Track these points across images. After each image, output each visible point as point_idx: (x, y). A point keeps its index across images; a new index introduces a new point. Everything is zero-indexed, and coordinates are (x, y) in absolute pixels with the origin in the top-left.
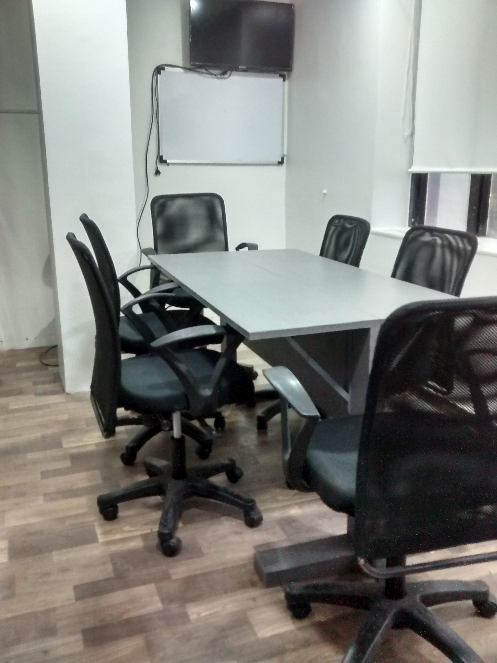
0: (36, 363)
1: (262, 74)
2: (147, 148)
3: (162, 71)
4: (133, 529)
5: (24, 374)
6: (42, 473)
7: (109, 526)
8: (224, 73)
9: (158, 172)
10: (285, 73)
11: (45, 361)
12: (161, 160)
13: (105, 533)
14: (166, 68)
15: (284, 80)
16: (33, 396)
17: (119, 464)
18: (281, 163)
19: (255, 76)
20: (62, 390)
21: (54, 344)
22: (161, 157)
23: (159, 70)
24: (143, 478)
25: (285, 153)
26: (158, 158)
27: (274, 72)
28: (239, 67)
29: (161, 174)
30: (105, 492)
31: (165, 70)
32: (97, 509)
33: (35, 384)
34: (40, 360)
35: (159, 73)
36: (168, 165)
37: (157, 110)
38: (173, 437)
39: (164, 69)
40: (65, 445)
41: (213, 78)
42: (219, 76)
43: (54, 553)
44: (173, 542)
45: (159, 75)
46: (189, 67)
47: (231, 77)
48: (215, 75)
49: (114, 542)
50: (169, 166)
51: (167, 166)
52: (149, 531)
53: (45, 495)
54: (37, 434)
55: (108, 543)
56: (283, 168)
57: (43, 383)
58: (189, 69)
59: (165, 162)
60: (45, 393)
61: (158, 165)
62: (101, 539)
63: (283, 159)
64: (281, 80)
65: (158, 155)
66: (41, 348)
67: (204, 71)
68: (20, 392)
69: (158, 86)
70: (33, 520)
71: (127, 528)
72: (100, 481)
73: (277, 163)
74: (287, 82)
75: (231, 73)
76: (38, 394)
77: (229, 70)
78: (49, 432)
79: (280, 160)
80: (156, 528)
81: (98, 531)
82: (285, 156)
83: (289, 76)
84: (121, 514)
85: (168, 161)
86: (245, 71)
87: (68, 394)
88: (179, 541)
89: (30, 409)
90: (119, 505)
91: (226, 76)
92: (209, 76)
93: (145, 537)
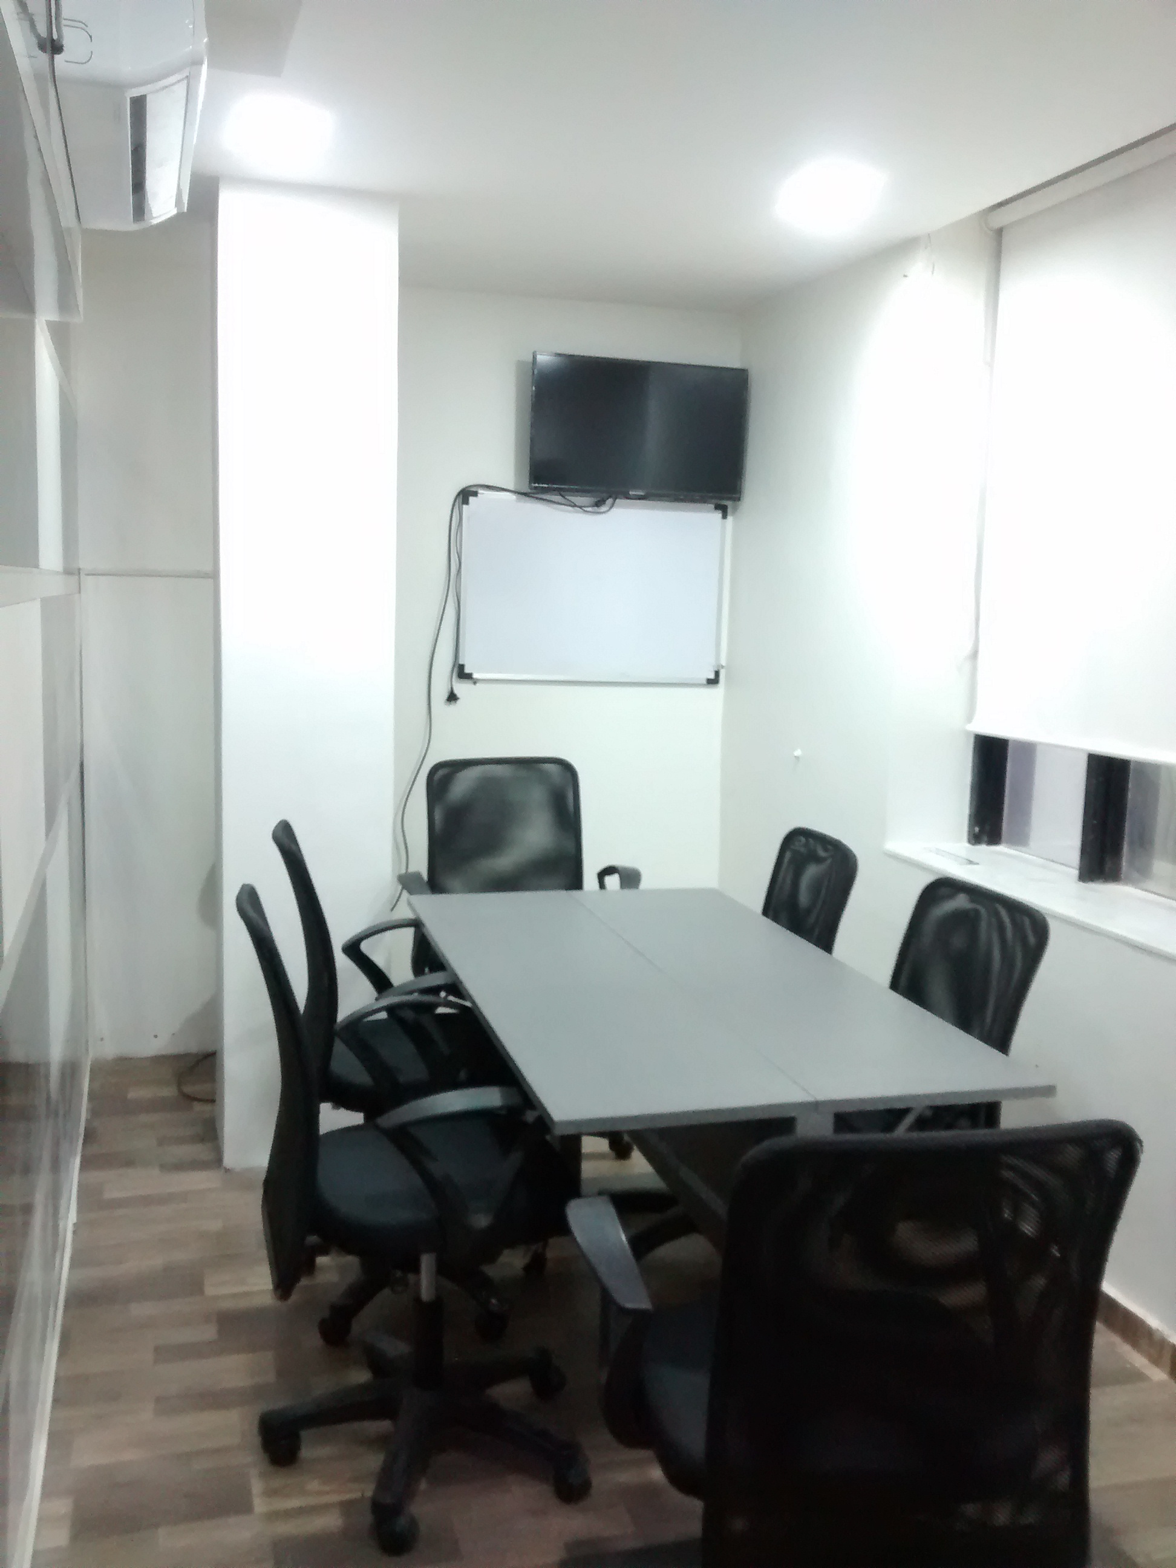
0: (169, 1092)
1: (676, 504)
2: (432, 649)
3: (471, 499)
4: (327, 1488)
5: (144, 1118)
6: (157, 1349)
7: (282, 1479)
8: (598, 504)
9: (452, 697)
10: (728, 503)
11: (188, 1089)
12: (463, 674)
13: (271, 1493)
14: (480, 491)
15: (724, 517)
16: (156, 1172)
17: (314, 1340)
18: (713, 682)
19: (664, 509)
20: (218, 1161)
21: (210, 1050)
22: (461, 667)
23: (465, 495)
24: (360, 1376)
25: (723, 662)
26: (456, 670)
27: (703, 500)
28: (631, 493)
29: (458, 702)
30: (279, 1403)
31: (479, 495)
32: (256, 1440)
33: (162, 1142)
34: (179, 1084)
35: (466, 502)
36: (475, 682)
37: (457, 574)
38: (418, 1299)
39: (475, 494)
40: (210, 1290)
41: (577, 512)
42: (589, 509)
43: (162, 1532)
44: (402, 1522)
45: (464, 506)
46: (526, 490)
47: (615, 511)
48: (580, 507)
49: (288, 1514)
50: (478, 684)
51: (473, 685)
52: (358, 1495)
53: (158, 1400)
54: (155, 1261)
55: (273, 1516)
56: (719, 691)
57: (180, 1141)
58: (525, 494)
59: (468, 677)
60: (180, 1166)
61: (454, 683)
62: (260, 1505)
63: (717, 673)
64: (718, 515)
65: (455, 661)
66: (186, 1055)
67: (557, 498)
68: (128, 1162)
69: (462, 529)
70: (129, 1456)
71: (314, 1485)
72: (271, 1377)
73: (705, 682)
74: (730, 518)
75: (615, 501)
76: (165, 1167)
77: (610, 497)
78: (180, 1256)
79: (712, 676)
80: (369, 1490)
81: (257, 1486)
82: (723, 667)
83: (735, 509)
84: (306, 1452)
85: (475, 676)
86: (640, 498)
87: (227, 1170)
88: (413, 1523)
89: (147, 1201)
90: (304, 1434)
91: (603, 509)
92: (570, 508)
93: (347, 1507)
